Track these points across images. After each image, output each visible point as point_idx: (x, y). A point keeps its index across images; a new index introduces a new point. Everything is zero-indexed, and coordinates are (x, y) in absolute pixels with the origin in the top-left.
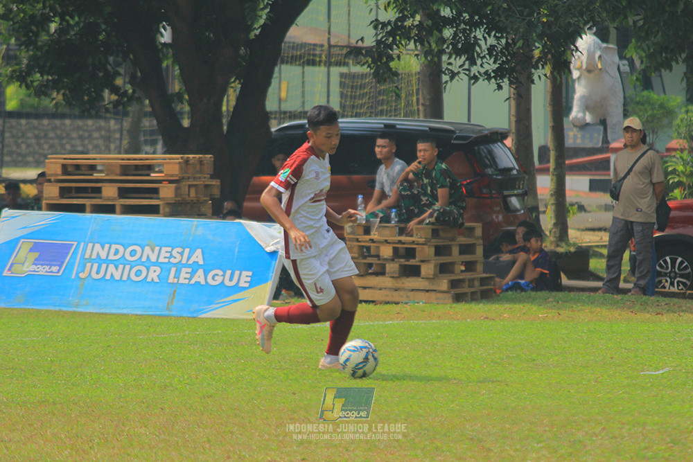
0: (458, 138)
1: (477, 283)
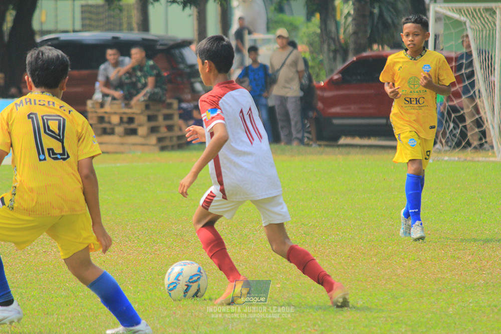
0: (161, 45)
1: (175, 139)
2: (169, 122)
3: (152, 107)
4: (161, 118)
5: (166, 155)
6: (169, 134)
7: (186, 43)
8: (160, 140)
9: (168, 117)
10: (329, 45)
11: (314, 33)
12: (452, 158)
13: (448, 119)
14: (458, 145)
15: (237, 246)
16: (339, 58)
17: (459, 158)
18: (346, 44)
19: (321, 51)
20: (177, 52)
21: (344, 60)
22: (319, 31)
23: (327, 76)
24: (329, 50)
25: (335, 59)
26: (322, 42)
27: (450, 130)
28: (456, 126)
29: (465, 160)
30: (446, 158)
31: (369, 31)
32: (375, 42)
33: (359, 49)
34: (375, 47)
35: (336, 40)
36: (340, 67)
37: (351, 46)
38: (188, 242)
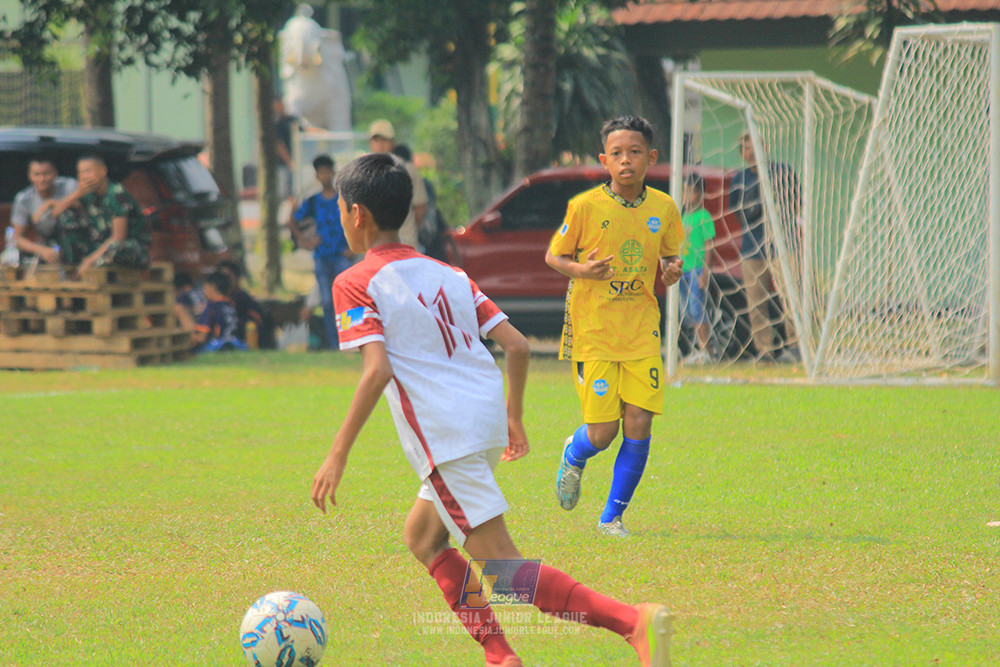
0: (138, 153)
1: (167, 343)
2: (155, 309)
3: (120, 278)
4: (138, 300)
5: (149, 373)
6: (157, 332)
7: (190, 150)
8: (137, 343)
9: (153, 298)
10: (475, 154)
11: (445, 130)
12: (720, 379)
13: (712, 301)
14: (732, 352)
15: (293, 556)
16: (495, 179)
17: (734, 379)
18: (510, 152)
19: (458, 167)
20: (171, 167)
21: (506, 183)
22: (454, 125)
23: (471, 215)
24: (475, 164)
25: (487, 181)
26: (462, 148)
27: (715, 323)
28: (727, 315)
29: (746, 383)
30: (709, 379)
31: (555, 126)
32: (567, 148)
33: (535, 162)
34: (567, 157)
35: (487, 144)
36: (498, 197)
37: (520, 157)
38: (194, 548)
